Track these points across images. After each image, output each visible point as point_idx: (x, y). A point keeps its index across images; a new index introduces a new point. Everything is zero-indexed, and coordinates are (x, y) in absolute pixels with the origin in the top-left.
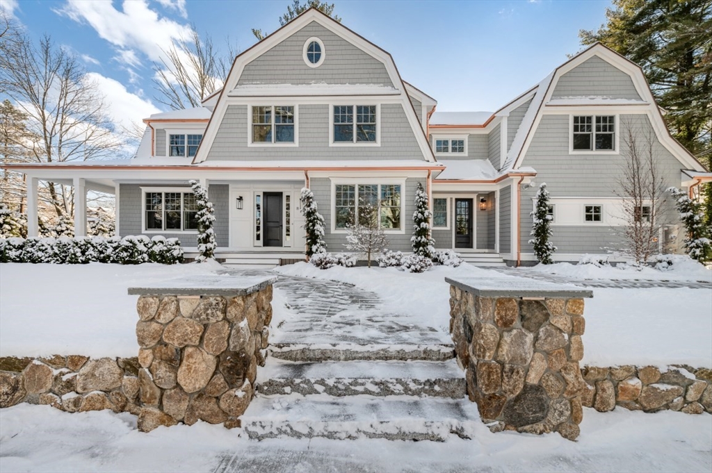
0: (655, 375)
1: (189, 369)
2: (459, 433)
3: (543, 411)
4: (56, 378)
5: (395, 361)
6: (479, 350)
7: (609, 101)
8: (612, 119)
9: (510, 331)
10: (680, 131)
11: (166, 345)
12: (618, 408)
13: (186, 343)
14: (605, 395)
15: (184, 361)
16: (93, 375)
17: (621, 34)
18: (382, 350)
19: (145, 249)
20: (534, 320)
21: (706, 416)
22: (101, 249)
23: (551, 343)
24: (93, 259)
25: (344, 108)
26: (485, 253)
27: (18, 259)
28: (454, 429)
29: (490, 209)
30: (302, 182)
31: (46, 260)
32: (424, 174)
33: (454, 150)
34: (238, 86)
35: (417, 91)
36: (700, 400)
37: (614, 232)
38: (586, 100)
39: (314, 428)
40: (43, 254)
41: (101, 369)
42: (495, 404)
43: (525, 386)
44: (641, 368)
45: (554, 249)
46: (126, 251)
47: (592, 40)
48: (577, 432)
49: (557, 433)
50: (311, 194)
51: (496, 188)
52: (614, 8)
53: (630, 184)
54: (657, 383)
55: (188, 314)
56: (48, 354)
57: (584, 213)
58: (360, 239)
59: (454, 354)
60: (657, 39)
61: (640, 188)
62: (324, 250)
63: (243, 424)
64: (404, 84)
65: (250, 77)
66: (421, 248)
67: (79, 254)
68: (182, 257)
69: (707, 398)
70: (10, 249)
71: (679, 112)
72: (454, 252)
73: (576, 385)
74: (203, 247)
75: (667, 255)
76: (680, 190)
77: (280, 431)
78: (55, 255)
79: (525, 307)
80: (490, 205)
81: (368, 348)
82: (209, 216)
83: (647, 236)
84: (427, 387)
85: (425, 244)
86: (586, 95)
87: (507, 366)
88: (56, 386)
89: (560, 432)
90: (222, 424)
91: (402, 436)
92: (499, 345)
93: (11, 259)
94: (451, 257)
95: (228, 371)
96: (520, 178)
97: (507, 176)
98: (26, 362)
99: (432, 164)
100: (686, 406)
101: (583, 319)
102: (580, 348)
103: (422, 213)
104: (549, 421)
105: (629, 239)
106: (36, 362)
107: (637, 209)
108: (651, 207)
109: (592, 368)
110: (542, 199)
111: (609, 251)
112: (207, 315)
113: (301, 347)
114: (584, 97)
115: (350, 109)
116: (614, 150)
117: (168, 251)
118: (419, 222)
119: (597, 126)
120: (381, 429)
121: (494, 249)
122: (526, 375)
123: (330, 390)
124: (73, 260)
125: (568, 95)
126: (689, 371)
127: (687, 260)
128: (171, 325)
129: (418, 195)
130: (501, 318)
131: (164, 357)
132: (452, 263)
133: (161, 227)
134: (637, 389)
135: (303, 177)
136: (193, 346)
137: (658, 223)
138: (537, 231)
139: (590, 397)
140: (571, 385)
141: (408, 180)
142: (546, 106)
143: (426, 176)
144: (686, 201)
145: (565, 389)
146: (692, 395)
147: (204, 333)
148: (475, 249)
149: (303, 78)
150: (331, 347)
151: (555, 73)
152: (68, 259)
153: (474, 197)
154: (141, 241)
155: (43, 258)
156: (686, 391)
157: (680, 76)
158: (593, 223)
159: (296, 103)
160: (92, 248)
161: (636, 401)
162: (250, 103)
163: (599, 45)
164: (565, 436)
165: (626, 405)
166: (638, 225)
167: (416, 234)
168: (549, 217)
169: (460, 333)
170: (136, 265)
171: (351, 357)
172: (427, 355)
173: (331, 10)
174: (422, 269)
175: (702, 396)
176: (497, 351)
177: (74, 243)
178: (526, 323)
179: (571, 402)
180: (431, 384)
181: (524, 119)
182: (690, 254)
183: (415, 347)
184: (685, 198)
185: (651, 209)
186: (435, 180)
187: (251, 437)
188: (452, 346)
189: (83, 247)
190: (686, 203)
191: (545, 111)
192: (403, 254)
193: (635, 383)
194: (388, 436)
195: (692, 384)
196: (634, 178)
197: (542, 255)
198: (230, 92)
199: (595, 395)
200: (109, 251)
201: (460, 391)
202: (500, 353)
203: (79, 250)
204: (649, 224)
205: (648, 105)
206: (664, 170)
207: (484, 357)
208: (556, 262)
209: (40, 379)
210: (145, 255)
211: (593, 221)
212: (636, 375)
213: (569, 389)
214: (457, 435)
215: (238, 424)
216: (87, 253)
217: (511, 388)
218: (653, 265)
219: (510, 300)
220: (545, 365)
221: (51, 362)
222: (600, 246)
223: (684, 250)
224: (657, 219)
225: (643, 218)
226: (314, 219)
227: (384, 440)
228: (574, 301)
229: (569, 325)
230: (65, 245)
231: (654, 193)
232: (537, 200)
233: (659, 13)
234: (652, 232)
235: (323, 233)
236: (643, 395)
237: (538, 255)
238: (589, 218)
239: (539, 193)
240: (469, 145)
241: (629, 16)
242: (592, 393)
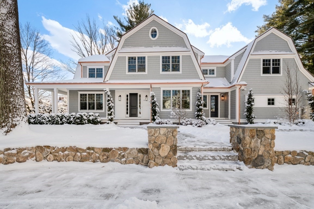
0: (296, 153)
1: (163, 150)
2: (239, 169)
3: (263, 162)
4: (119, 154)
5: (214, 151)
6: (245, 145)
7: (278, 53)
8: (279, 60)
9: (254, 139)
10: (309, 62)
11: (156, 143)
12: (284, 163)
13: (162, 142)
14: (280, 160)
15: (161, 148)
16: (130, 153)
17: (283, 16)
18: (210, 148)
19: (86, 118)
20: (261, 136)
21: (311, 166)
22: (68, 118)
23: (266, 142)
24: (65, 123)
25: (166, 57)
26: (224, 119)
27: (34, 123)
28: (238, 168)
29: (226, 100)
30: (149, 89)
31: (46, 123)
32: (200, 85)
33: (210, 74)
34: (122, 48)
35: (196, 49)
36: (309, 161)
37: (280, 110)
38: (268, 52)
39: (198, 167)
40: (45, 121)
41: (132, 151)
42: (249, 160)
43: (258, 155)
44: (292, 151)
45: (255, 117)
46: (79, 119)
47: (269, 19)
48: (273, 169)
49: (267, 169)
50: (154, 95)
51: (229, 91)
52: (279, 5)
53: (287, 89)
54: (296, 156)
55: (162, 134)
56: (117, 147)
57: (267, 102)
58: (176, 113)
59: (233, 149)
60: (299, 19)
61: (291, 91)
62: (159, 118)
63: (178, 166)
64: (192, 47)
65: (127, 44)
66: (200, 117)
67: (59, 121)
68: (100, 121)
69: (311, 161)
70: (31, 119)
71: (309, 54)
72: (212, 119)
73: (273, 155)
74: (110, 117)
75: (302, 120)
76: (309, 91)
77: (188, 168)
78: (49, 121)
79: (258, 132)
80: (226, 98)
81: (205, 147)
82: (112, 104)
83: (294, 112)
84: (227, 158)
85: (201, 115)
86: (268, 50)
87: (253, 149)
88: (119, 156)
89: (268, 169)
90: (171, 166)
91: (223, 169)
92: (250, 143)
93: (31, 123)
94: (211, 121)
95: (174, 151)
96: (240, 86)
97: (234, 86)
98: (111, 149)
99: (203, 81)
100: (305, 163)
101: (275, 135)
102: (274, 144)
103: (200, 102)
104: (265, 165)
105: (287, 113)
106: (114, 149)
107: (290, 100)
108: (296, 99)
109: (277, 151)
110: (250, 96)
111: (278, 118)
112: (168, 134)
113: (185, 147)
114: (267, 51)
115: (169, 57)
116: (280, 74)
117: (96, 119)
118: (198, 106)
119: (273, 63)
120: (217, 167)
121: (228, 117)
122: (258, 152)
123: (198, 159)
124: (57, 123)
125: (260, 50)
126: (306, 152)
127: (311, 122)
128: (158, 137)
129: (198, 94)
130: (251, 135)
131: (156, 146)
132: (213, 123)
133: (86, 109)
134: (290, 158)
135: (149, 87)
136: (164, 143)
137: (299, 106)
138: (248, 110)
139: (276, 160)
140: (271, 155)
141: (193, 88)
142: (251, 55)
143: (201, 86)
144: (311, 96)
145: (269, 156)
146: (307, 160)
147: (167, 139)
148: (219, 118)
149: (149, 44)
150: (194, 147)
151: (255, 41)
152: (55, 122)
153: (219, 94)
154: (84, 115)
155: (45, 122)
156: (305, 159)
157: (309, 37)
158: (271, 106)
159: (146, 55)
160: (64, 118)
161: (290, 162)
162: (127, 56)
163: (274, 28)
164: (270, 170)
165: (287, 163)
166: (290, 107)
167: (197, 111)
168: (252, 103)
169: (235, 142)
170: (83, 125)
171: (200, 150)
172: (224, 150)
173: (149, 6)
174: (202, 126)
175: (310, 160)
176: (250, 145)
177: (57, 116)
178: (258, 137)
179: (271, 160)
180: (228, 157)
181: (241, 60)
182: (312, 119)
183: (220, 147)
184: (310, 95)
185: (296, 100)
186: (205, 88)
187: (180, 170)
188: (231, 147)
189: (61, 118)
190: (311, 97)
191: (251, 57)
192: (192, 120)
193: (290, 156)
194: (219, 169)
195: (307, 156)
196: (289, 87)
197: (249, 120)
198: (119, 51)
199: (278, 160)
200: (72, 119)
201: (237, 159)
202: (251, 145)
203: (59, 119)
204: (295, 106)
205: (295, 54)
206: (302, 83)
207: (246, 147)
208: (256, 123)
209: (115, 154)
210: (86, 121)
211: (271, 105)
212: (290, 153)
213: (271, 156)
214: (238, 170)
215: (176, 166)
216: (63, 120)
217: (254, 156)
218: (297, 124)
219: (254, 130)
220: (264, 149)
221: (118, 149)
222: (274, 116)
223: (310, 117)
224: (299, 104)
225: (292, 104)
226: (155, 105)
227: (218, 170)
228: (272, 130)
229: (271, 137)
230: (53, 117)
231: (297, 93)
232: (248, 96)
233: (300, 7)
234: (296, 109)
235: (159, 111)
236: (292, 160)
237: (248, 120)
238: (269, 104)
239: (249, 93)
240: (216, 72)
241: (286, 8)
242: (277, 159)
